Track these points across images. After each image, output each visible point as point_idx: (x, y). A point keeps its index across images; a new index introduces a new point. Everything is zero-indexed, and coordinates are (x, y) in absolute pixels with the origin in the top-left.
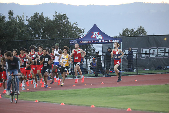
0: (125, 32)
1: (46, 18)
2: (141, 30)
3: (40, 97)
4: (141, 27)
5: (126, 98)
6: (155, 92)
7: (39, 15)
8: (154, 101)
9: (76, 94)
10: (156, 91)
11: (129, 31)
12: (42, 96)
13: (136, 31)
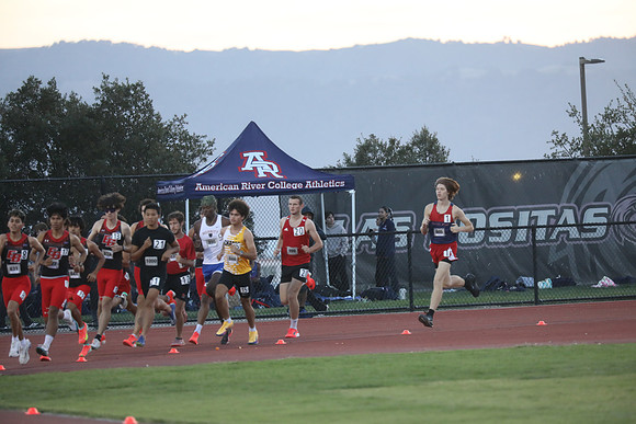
0: (365, 149)
1: (68, 99)
2: (426, 142)
3: (45, 395)
4: (425, 131)
5: (372, 398)
6: (478, 374)
7: (41, 86)
8: (474, 409)
9: (180, 382)
10: (481, 373)
11: (381, 146)
12: (53, 393)
13: (408, 148)
